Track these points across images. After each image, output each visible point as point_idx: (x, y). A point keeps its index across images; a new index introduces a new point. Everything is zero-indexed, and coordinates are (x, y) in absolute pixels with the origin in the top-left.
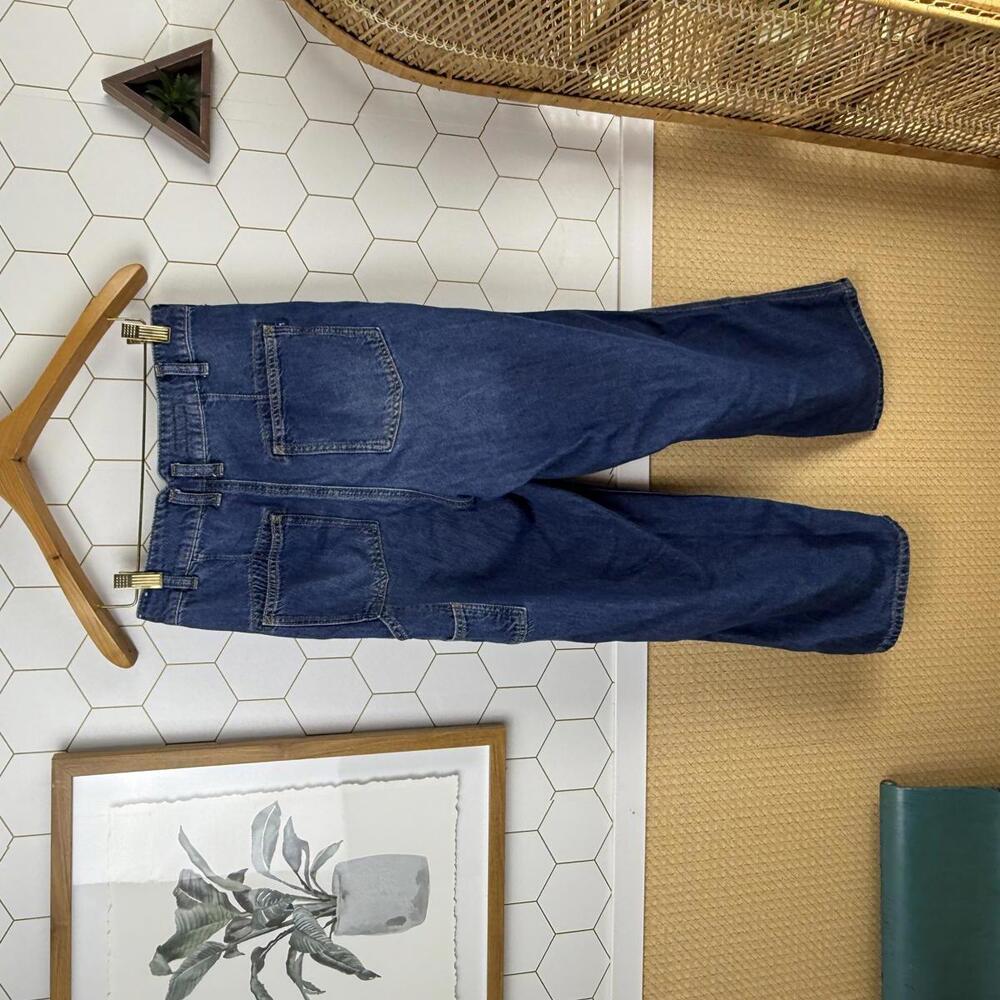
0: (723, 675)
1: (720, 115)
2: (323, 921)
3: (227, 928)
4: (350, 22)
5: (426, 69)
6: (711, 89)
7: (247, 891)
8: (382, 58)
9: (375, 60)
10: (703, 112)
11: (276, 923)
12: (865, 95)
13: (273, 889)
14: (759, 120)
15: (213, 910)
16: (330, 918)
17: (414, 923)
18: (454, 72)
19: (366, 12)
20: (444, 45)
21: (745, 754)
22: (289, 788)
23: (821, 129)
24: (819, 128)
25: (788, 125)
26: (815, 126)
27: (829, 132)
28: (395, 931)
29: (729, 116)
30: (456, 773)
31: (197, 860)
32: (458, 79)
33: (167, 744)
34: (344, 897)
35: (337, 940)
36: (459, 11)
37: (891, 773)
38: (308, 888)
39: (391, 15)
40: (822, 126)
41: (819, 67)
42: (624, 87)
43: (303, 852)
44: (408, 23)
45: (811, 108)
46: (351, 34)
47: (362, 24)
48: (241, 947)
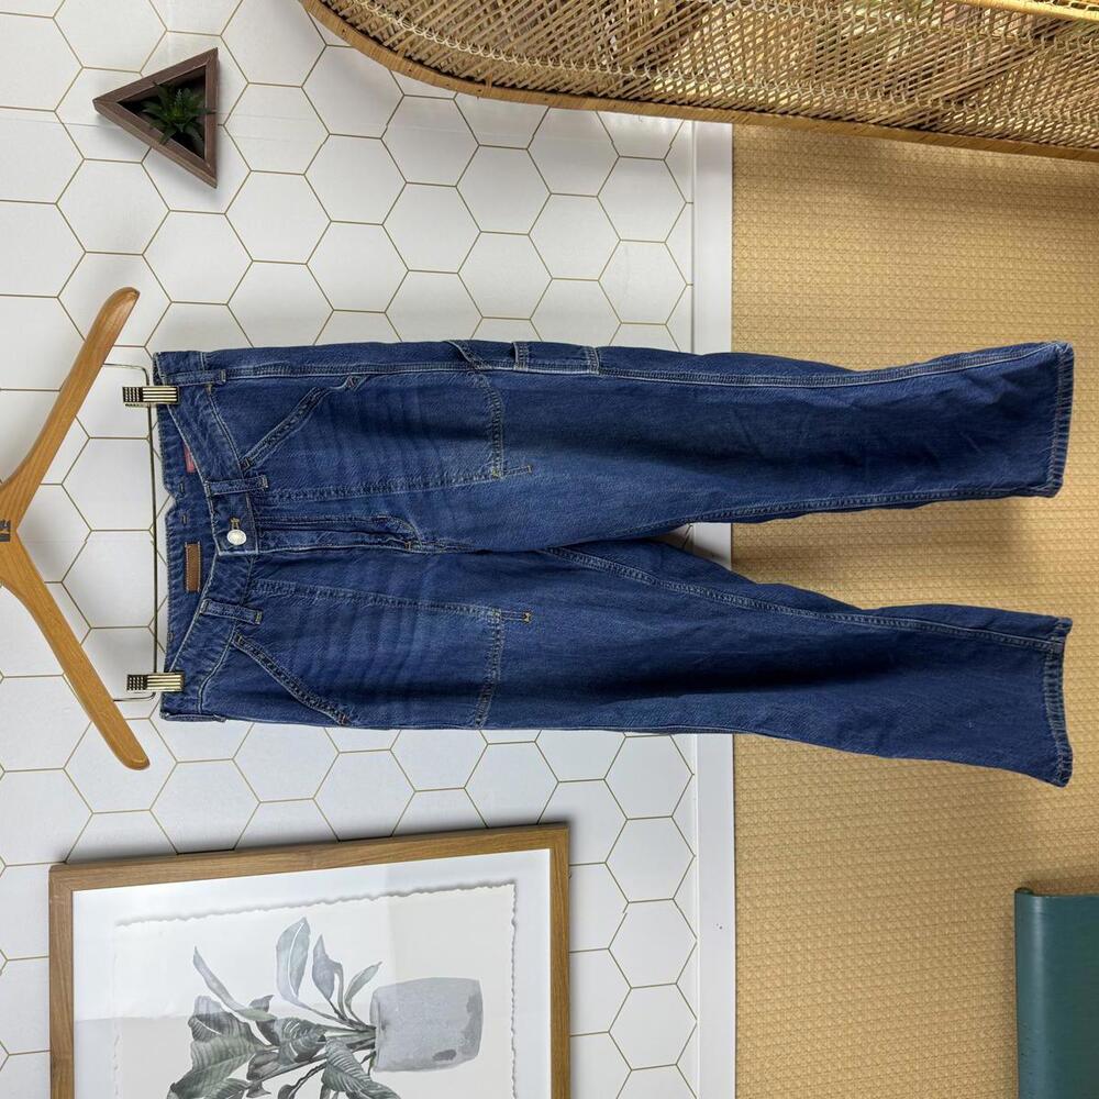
0: (824, 765)
1: (806, 116)
2: (360, 1055)
3: (250, 1064)
4: (373, 26)
5: (462, 76)
6: (792, 89)
7: (273, 1021)
8: (411, 65)
9: (403, 67)
10: (786, 113)
11: (306, 1057)
12: (971, 92)
13: (302, 1018)
14: (852, 120)
15: (235, 1043)
16: (368, 1052)
17: (466, 1057)
18: (495, 79)
19: (391, 19)
20: (480, 52)
21: (853, 858)
22: (318, 903)
23: (926, 127)
24: (924, 127)
25: (888, 125)
26: (920, 125)
27: (936, 131)
28: (443, 1066)
29: (816, 117)
30: (512, 882)
31: (215, 985)
32: (497, 86)
33: (178, 854)
34: (383, 1028)
35: (377, 1077)
36: (495, 16)
37: (1029, 879)
38: (342, 1018)
39: (418, 20)
40: (927, 126)
41: (913, 65)
42: (691, 89)
43: (336, 976)
44: (439, 28)
45: (909, 107)
46: (375, 39)
47: (387, 29)
48: (266, 1085)
